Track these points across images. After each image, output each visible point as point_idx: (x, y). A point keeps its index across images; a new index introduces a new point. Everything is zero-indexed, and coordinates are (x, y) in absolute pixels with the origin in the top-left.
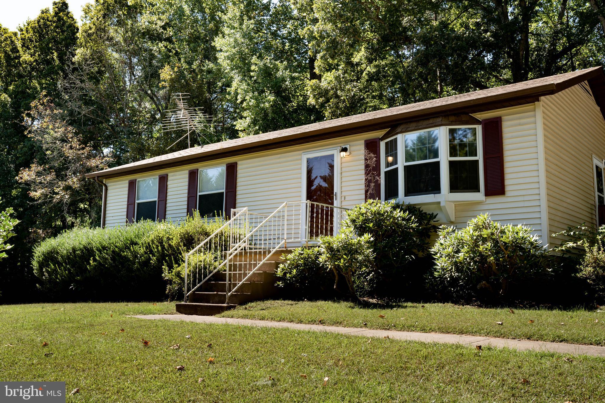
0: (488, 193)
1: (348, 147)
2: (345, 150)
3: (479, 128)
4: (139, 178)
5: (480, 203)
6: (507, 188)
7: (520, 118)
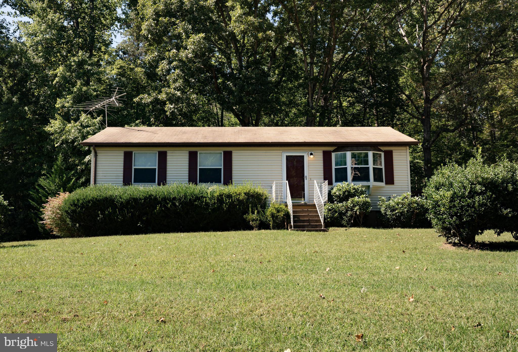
0: (387, 183)
1: (313, 153)
2: (311, 154)
3: (383, 154)
4: (136, 151)
5: (383, 187)
6: (395, 182)
7: (400, 152)
